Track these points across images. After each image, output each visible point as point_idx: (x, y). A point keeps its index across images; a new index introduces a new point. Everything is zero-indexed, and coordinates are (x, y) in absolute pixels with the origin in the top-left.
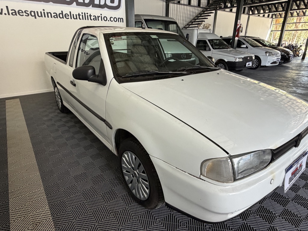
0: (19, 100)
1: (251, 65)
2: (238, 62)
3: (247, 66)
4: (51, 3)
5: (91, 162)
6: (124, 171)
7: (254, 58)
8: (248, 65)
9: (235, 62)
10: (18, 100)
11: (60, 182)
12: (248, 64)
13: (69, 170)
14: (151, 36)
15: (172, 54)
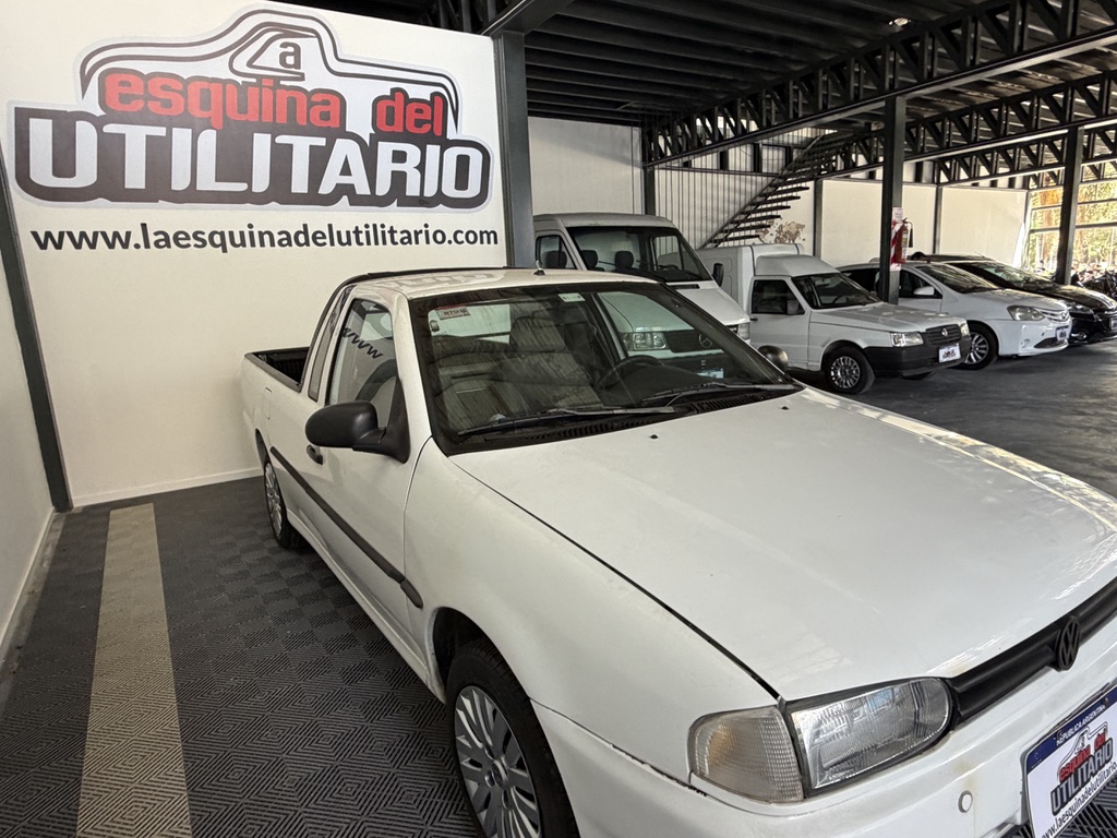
0: (152, 509)
1: (958, 355)
2: (905, 348)
3: (942, 359)
4: (274, 203)
5: (359, 727)
6: (465, 763)
7: (965, 330)
8: (944, 357)
9: (894, 347)
10: (149, 508)
11: (248, 801)
12: (948, 354)
13: (284, 755)
14: (561, 296)
15: (664, 333)
